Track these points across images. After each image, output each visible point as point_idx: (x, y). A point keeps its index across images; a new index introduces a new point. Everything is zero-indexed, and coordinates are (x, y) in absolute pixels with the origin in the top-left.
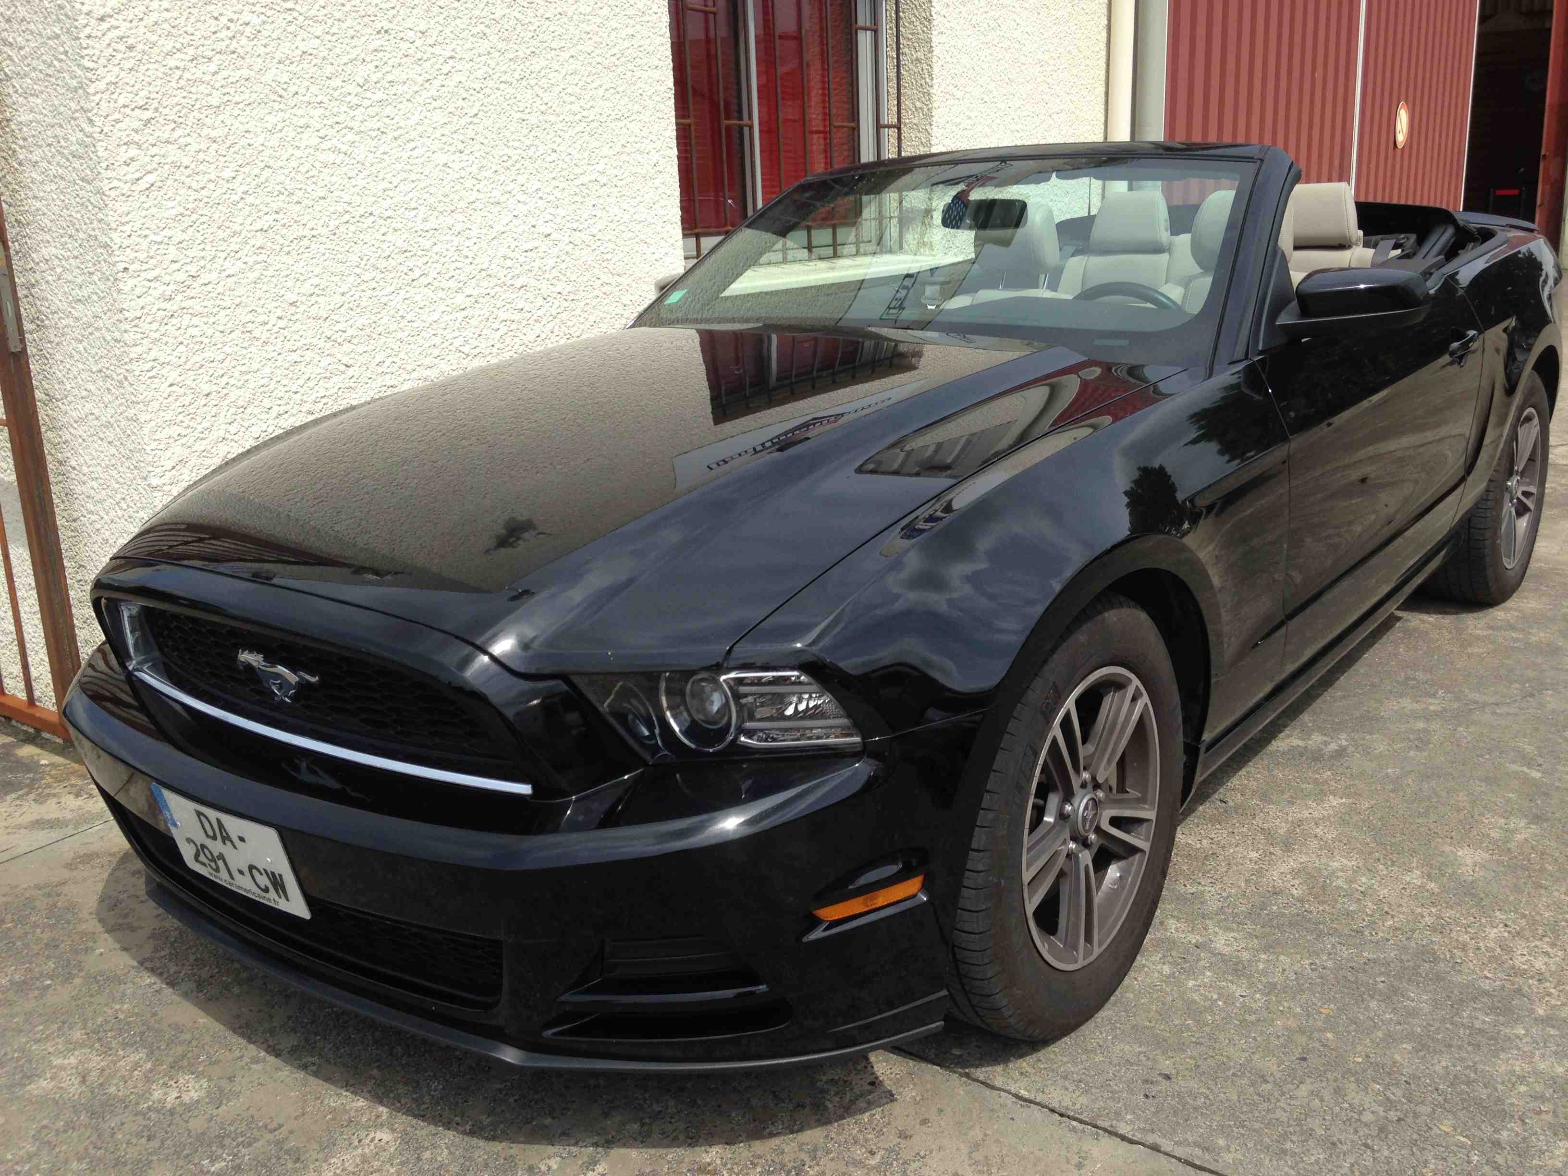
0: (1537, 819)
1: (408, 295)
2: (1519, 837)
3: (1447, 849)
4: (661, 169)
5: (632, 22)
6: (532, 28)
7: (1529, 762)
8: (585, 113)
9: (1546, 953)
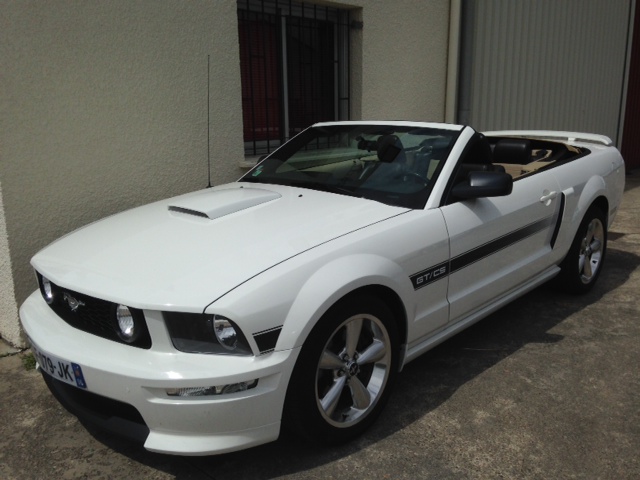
0: (518, 400)
2: (506, 408)
3: (474, 411)
4: (235, 117)
7: (529, 375)
9: (487, 460)
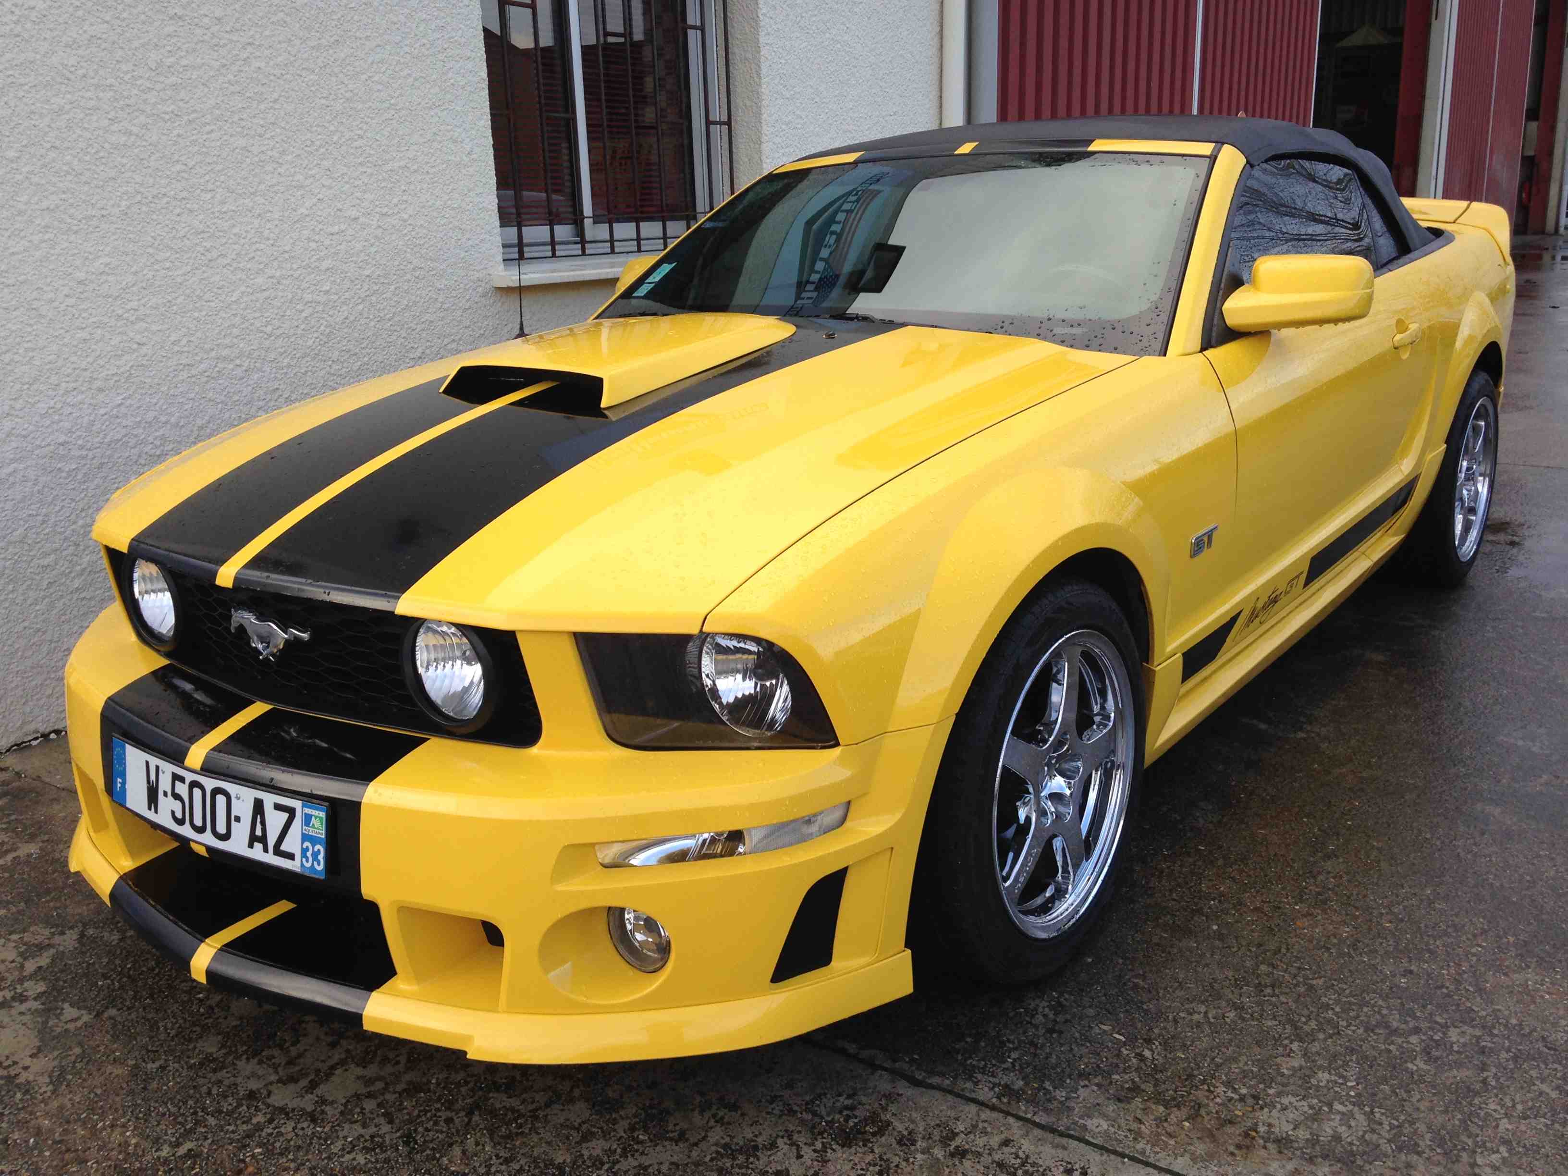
1: (205, 275)
4: (474, 156)
5: (442, 14)
6: (334, 17)
8: (392, 101)
